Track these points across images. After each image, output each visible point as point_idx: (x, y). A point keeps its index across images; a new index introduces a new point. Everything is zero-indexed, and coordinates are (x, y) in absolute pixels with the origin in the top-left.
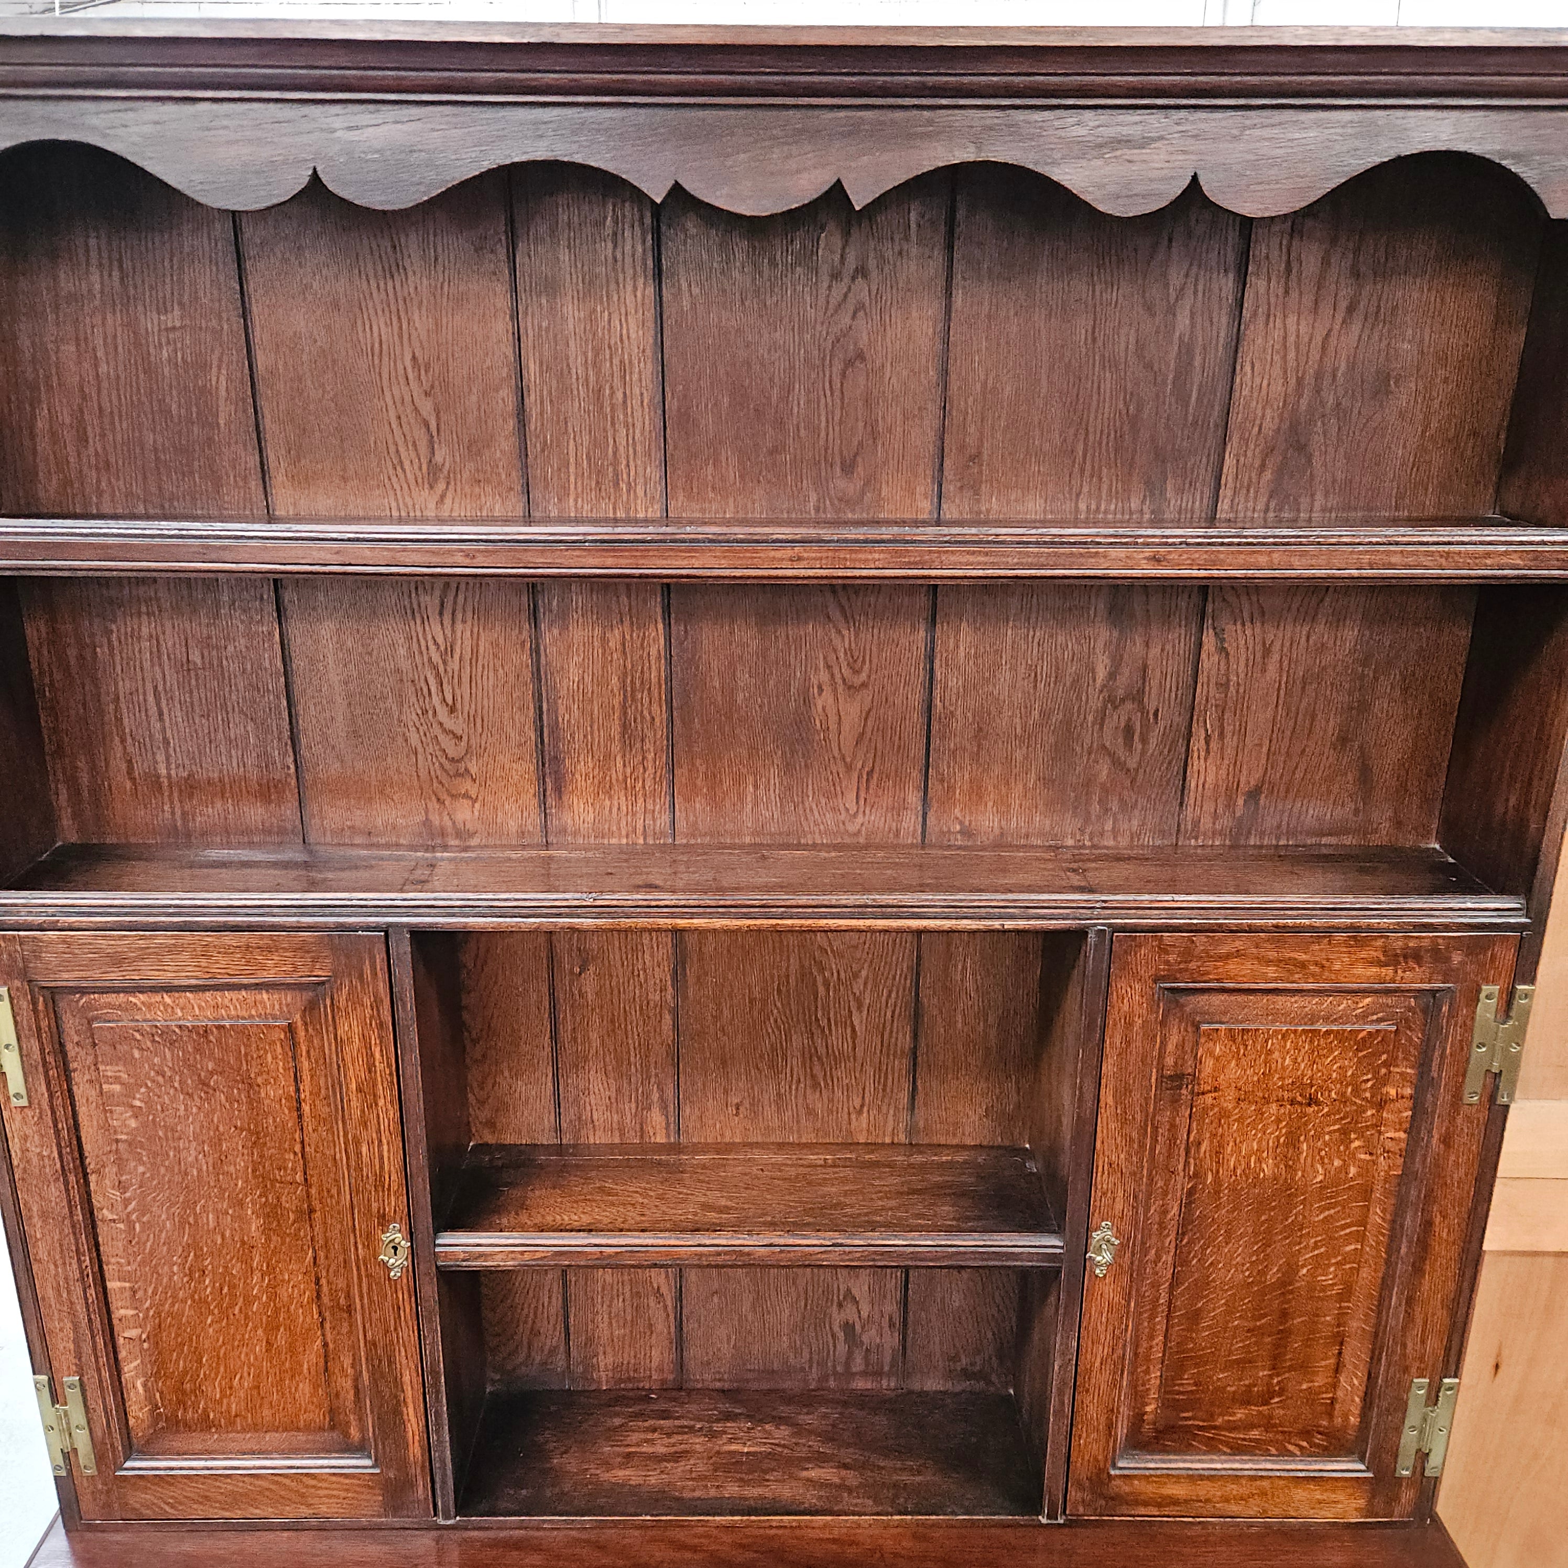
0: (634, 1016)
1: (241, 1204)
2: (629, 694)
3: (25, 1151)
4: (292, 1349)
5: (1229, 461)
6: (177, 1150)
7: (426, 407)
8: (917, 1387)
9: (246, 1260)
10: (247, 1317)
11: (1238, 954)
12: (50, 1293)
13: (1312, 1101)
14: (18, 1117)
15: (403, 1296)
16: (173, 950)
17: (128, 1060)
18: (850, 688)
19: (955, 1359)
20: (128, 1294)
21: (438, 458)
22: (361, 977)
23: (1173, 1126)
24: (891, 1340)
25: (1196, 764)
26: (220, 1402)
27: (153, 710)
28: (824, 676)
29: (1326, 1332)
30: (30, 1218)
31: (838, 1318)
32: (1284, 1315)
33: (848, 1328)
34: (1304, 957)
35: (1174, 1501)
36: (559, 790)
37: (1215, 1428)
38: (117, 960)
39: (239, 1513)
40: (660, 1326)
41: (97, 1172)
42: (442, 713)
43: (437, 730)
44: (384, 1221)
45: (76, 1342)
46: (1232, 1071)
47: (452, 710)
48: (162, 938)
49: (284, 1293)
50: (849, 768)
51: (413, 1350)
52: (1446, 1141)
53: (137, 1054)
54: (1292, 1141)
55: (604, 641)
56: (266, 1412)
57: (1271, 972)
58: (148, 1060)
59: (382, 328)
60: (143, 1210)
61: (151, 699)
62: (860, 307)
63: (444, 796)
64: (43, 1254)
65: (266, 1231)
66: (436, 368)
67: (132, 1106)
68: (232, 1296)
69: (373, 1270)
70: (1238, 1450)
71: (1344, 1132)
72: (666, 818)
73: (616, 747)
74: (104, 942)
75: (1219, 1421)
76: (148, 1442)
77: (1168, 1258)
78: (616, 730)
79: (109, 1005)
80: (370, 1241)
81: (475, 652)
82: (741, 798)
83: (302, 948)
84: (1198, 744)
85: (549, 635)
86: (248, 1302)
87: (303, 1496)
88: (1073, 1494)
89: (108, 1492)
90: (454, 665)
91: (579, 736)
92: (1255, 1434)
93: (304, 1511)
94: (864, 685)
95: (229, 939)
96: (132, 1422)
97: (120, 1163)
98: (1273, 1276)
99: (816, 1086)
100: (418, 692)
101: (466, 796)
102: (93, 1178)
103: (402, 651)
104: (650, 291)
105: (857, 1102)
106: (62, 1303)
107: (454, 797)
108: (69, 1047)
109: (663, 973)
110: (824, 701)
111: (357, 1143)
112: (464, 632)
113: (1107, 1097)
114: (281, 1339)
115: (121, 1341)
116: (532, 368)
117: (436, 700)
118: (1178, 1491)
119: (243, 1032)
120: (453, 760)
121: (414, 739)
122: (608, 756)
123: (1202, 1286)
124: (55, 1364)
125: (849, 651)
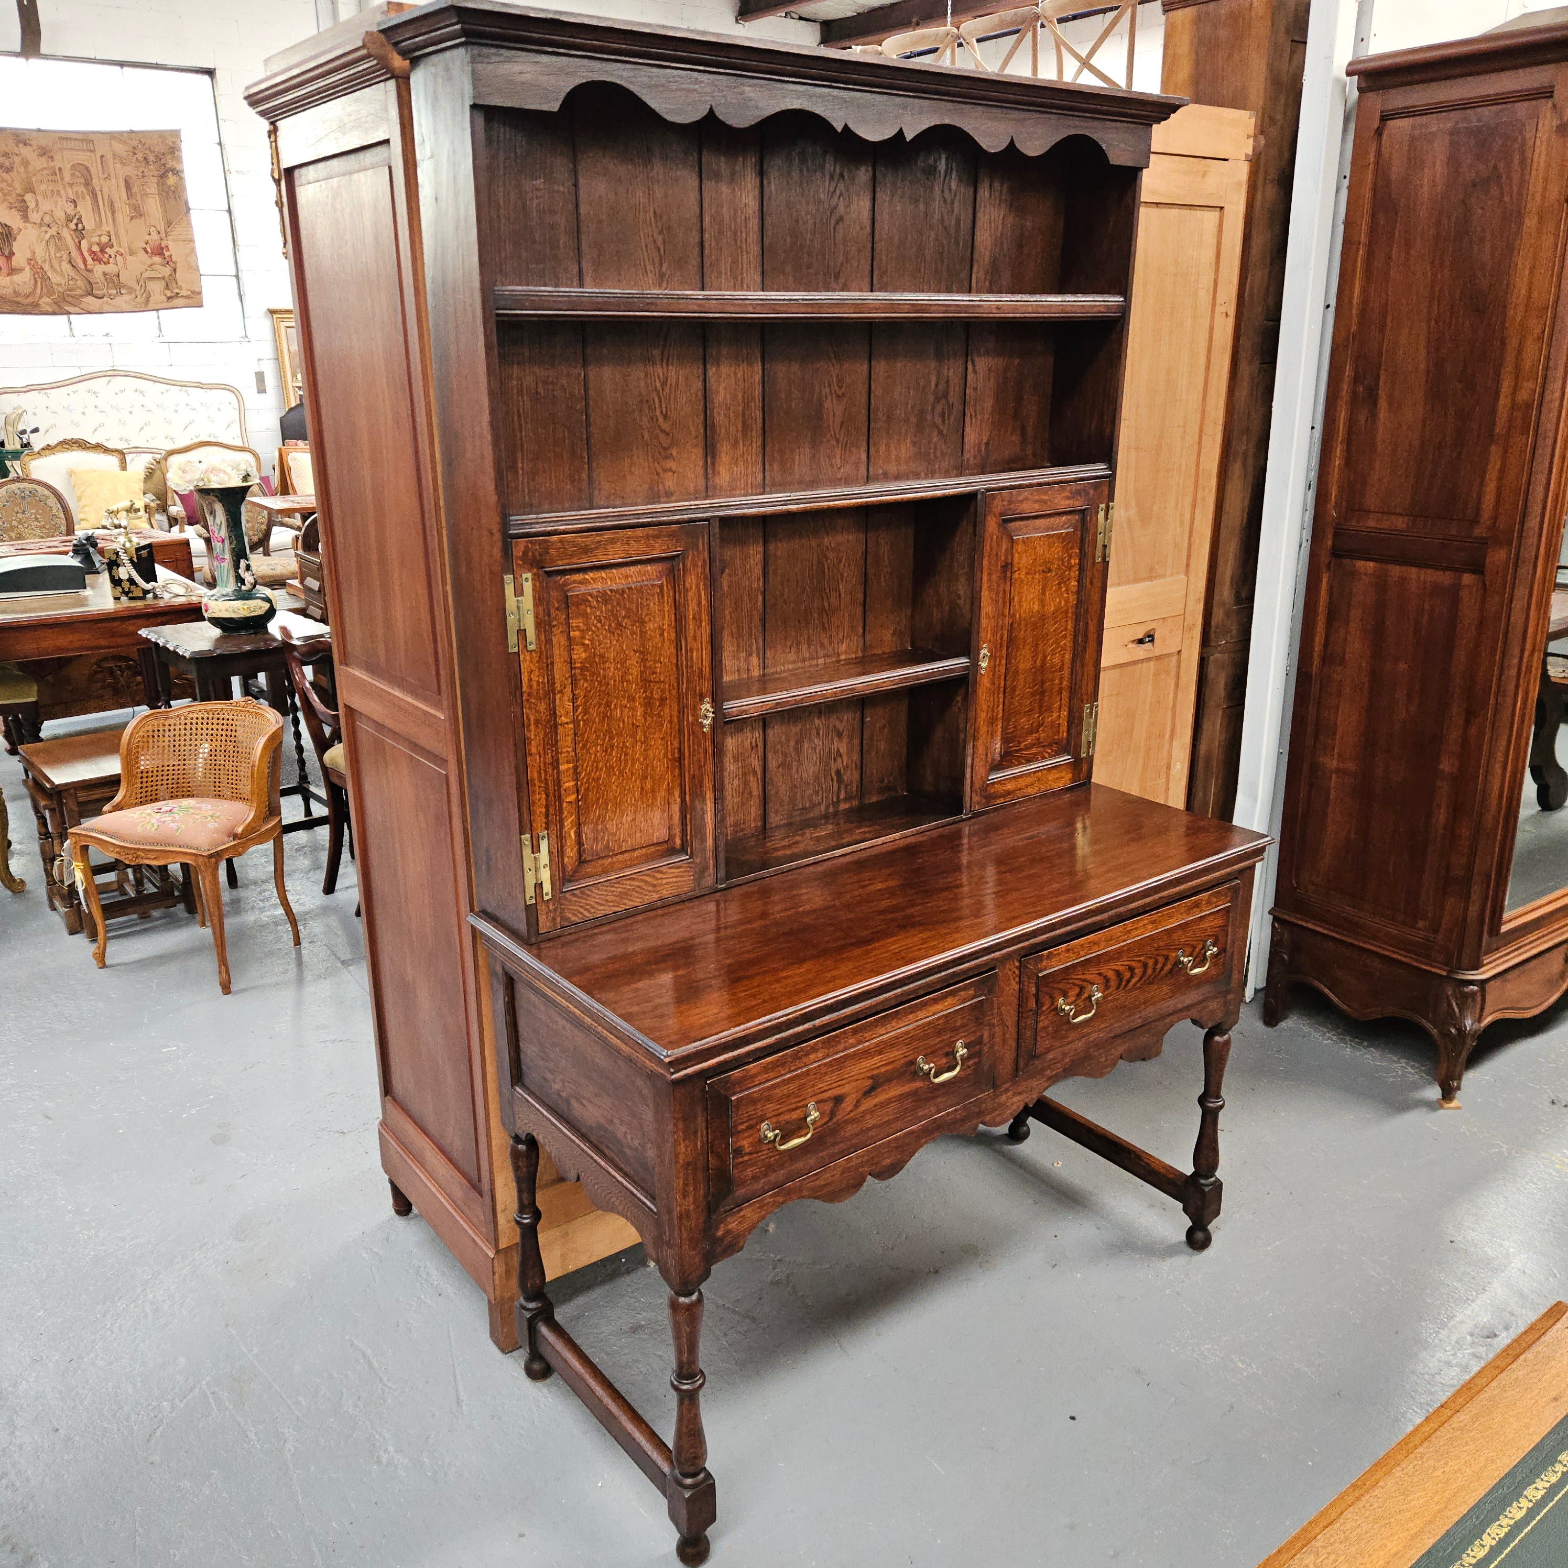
0: (746, 598)
1: (633, 699)
2: (747, 405)
3: (530, 680)
4: (653, 791)
5: (974, 276)
6: (604, 669)
7: (659, 239)
8: (867, 801)
9: (633, 736)
10: (632, 774)
11: (1026, 499)
12: (536, 775)
13: (1050, 570)
14: (528, 658)
15: (708, 743)
16: (613, 541)
17: (585, 615)
18: (838, 396)
19: (882, 781)
20: (571, 772)
21: (664, 269)
22: (697, 550)
23: (1005, 592)
24: (856, 776)
25: (968, 429)
26: (615, 834)
27: (517, 426)
28: (827, 390)
29: (1057, 688)
30: (529, 725)
31: (834, 767)
32: (1043, 682)
33: (838, 772)
34: (1046, 498)
35: (1009, 793)
36: (713, 464)
37: (1021, 750)
38: (586, 550)
39: (624, 907)
40: (755, 793)
41: (561, 692)
42: (661, 419)
43: (658, 431)
44: (702, 698)
45: (547, 807)
46: (1024, 560)
47: (665, 417)
48: (608, 535)
49: (651, 753)
50: (838, 441)
51: (711, 777)
52: (1091, 583)
53: (589, 610)
54: (1043, 593)
55: (736, 374)
56: (638, 835)
57: (1037, 506)
58: (594, 613)
59: (640, 195)
60: (586, 712)
61: (516, 418)
62: (841, 194)
63: (660, 470)
64: (534, 750)
65: (645, 714)
66: (665, 218)
67: (584, 644)
68: (626, 760)
69: (697, 729)
70: (1029, 761)
71: (1059, 584)
72: (760, 476)
73: (740, 435)
74: (579, 539)
75: (1022, 746)
76: (574, 872)
77: (1004, 662)
78: (740, 426)
79: (575, 582)
80: (695, 709)
81: (677, 383)
82: (793, 460)
83: (671, 535)
84: (967, 419)
85: (711, 372)
86: (633, 764)
87: (654, 886)
88: (976, 798)
89: (555, 910)
90: (667, 391)
91: (723, 430)
92: (1034, 750)
93: (655, 896)
94: (843, 394)
95: (639, 532)
96: (566, 860)
97: (574, 683)
98: (1039, 663)
99: (824, 629)
100: (649, 408)
101: (671, 470)
102: (558, 696)
103: (643, 384)
104: (758, 180)
105: (841, 636)
106: (540, 781)
107: (665, 471)
108: (552, 611)
109: (758, 571)
110: (827, 404)
111: (692, 650)
112: (672, 372)
113: (985, 578)
114: (648, 786)
115: (565, 805)
116: (707, 219)
117: (658, 411)
118: (1010, 786)
119: (640, 590)
120: (664, 448)
121: (646, 436)
122: (736, 441)
123: (1016, 672)
124: (534, 825)
125: (837, 376)
